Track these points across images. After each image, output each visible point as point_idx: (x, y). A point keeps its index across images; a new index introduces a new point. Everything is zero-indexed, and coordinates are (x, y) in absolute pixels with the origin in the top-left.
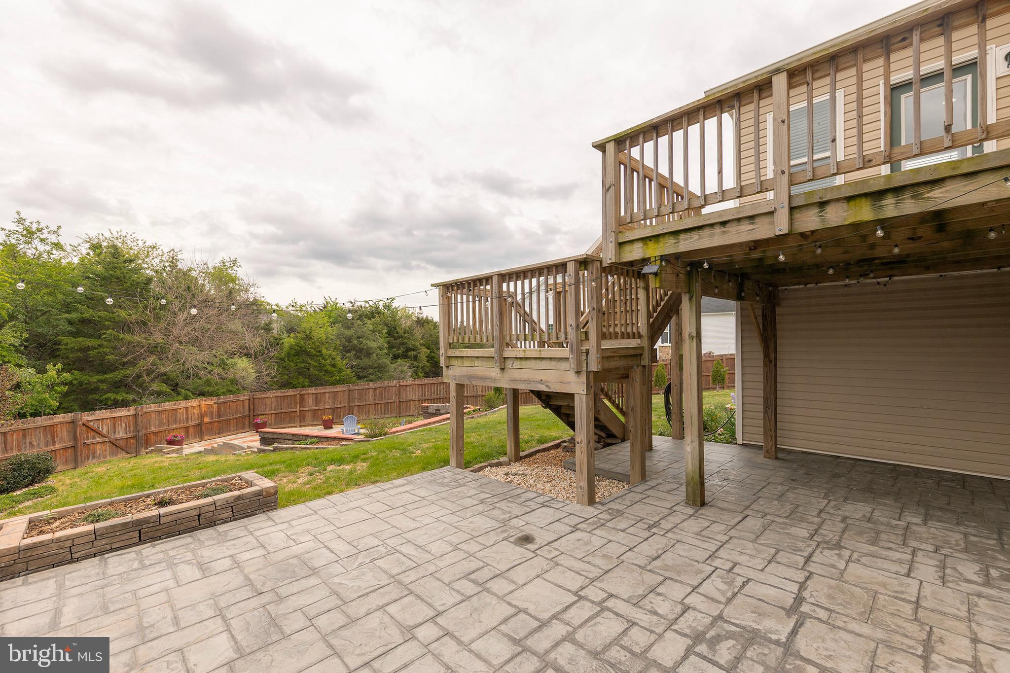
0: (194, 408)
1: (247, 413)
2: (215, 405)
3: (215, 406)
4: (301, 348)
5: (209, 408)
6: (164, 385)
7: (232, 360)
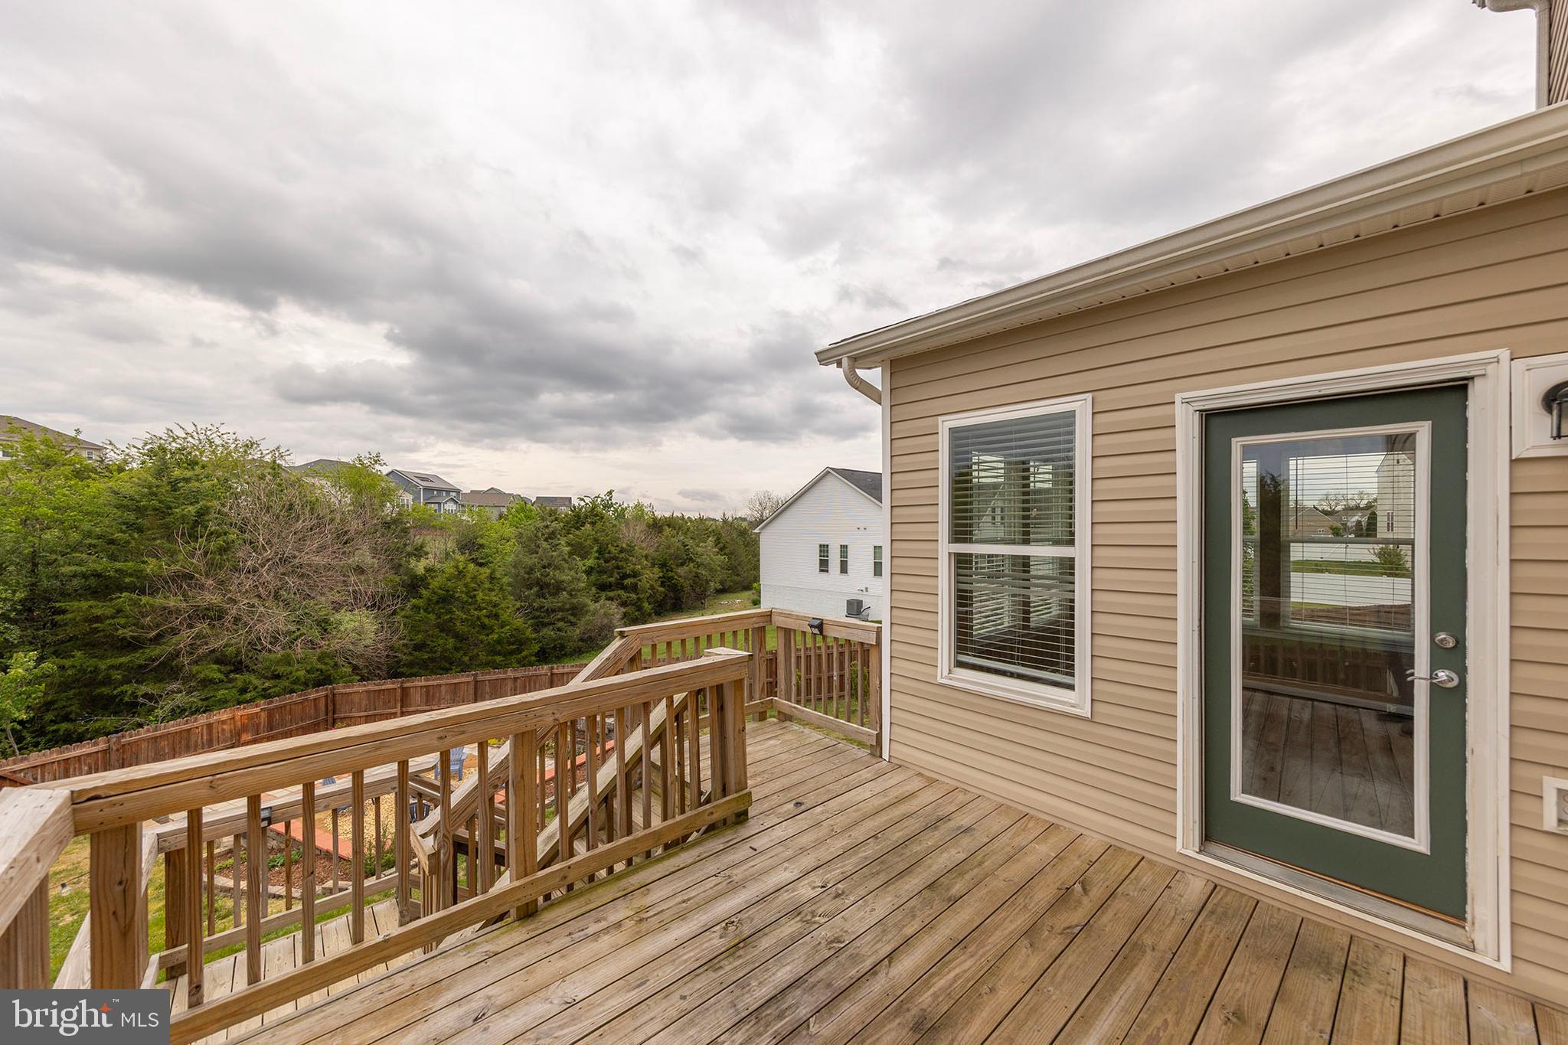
0: (223, 722)
1: (322, 717)
2: (263, 713)
3: (263, 715)
4: (448, 591)
5: (253, 718)
6: (215, 667)
7: (338, 616)
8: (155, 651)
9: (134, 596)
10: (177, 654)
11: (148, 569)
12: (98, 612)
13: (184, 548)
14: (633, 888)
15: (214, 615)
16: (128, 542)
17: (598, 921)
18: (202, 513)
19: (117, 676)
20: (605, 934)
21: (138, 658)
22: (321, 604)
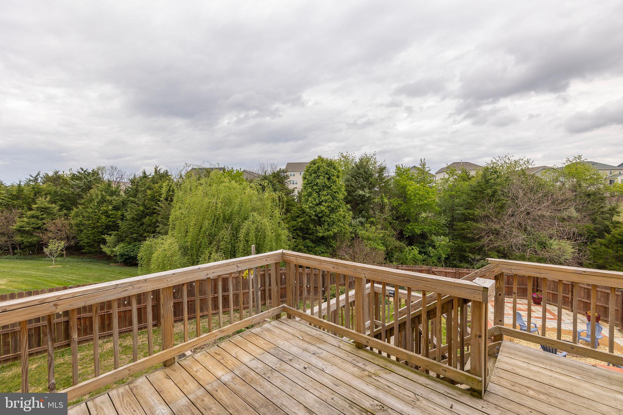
6: (496, 253)
7: (551, 241)
8: (477, 243)
9: (472, 222)
10: (483, 246)
11: (476, 213)
12: (463, 227)
13: (487, 206)
14: (389, 368)
15: (497, 233)
16: (472, 203)
17: (364, 364)
18: (495, 192)
19: (467, 249)
20: (358, 368)
21: (473, 244)
22: (543, 235)
